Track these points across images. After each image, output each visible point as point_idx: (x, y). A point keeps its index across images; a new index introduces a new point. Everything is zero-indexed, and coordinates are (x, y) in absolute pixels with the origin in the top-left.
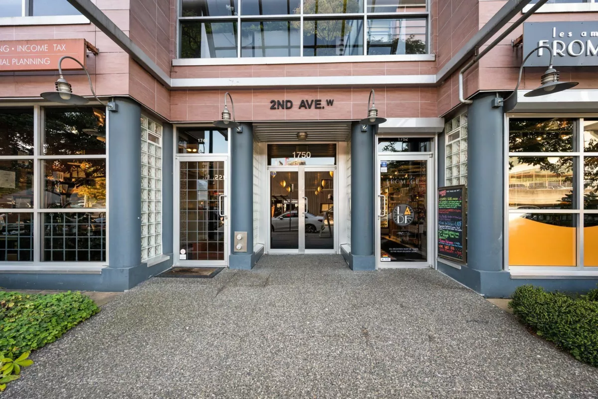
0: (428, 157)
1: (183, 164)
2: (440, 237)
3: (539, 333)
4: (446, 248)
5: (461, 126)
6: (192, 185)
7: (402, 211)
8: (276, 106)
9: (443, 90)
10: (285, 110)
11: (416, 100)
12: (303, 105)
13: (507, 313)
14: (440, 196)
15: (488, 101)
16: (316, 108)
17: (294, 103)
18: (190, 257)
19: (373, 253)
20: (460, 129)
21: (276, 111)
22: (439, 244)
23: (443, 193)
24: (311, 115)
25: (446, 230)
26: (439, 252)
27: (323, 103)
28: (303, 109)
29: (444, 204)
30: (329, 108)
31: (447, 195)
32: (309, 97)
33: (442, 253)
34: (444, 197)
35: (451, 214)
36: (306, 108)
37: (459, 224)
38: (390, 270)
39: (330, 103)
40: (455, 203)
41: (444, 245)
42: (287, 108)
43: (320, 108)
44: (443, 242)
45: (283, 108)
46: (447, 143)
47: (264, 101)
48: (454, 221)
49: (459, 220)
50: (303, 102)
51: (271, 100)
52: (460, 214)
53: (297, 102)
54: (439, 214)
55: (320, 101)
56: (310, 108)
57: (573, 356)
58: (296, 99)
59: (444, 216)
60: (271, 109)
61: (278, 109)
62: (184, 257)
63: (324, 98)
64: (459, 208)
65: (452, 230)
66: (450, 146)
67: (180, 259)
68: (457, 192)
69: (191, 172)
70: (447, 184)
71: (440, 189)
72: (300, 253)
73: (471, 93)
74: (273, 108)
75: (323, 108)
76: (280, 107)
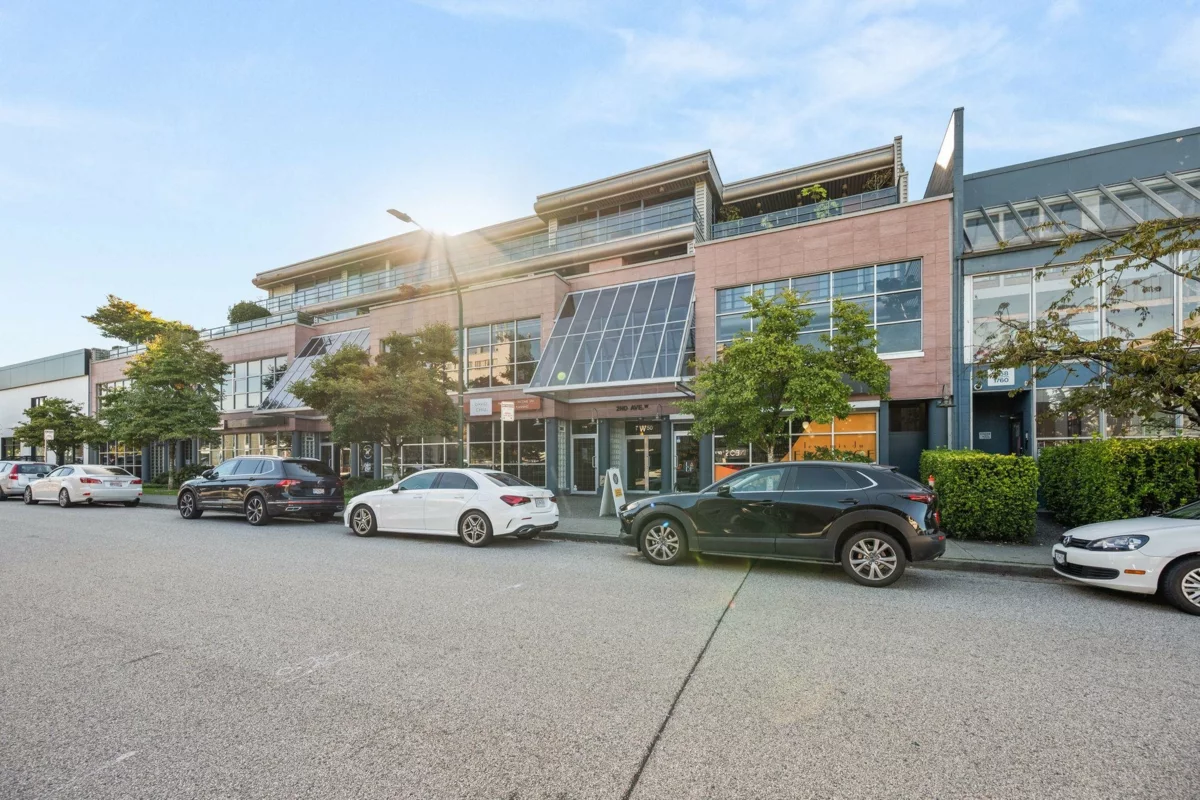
1: (575, 440)
6: (580, 451)
18: (579, 490)
53: (629, 407)
62: (576, 489)
67: (574, 489)
69: (579, 444)
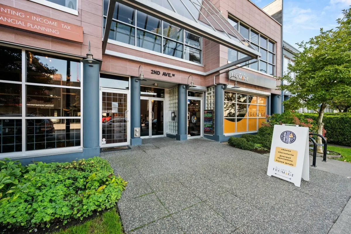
0: (201, 99)
2: (205, 127)
3: (236, 146)
4: (207, 130)
5: (212, 91)
7: (194, 118)
8: (153, 73)
9: (207, 78)
10: (157, 75)
11: (199, 79)
12: (164, 74)
13: (227, 145)
14: (205, 113)
15: (221, 86)
16: (169, 76)
17: (160, 73)
19: (186, 134)
20: (211, 92)
21: (153, 75)
22: (204, 129)
23: (206, 112)
24: (166, 79)
25: (207, 124)
26: (204, 132)
27: (171, 75)
28: (164, 76)
29: (206, 115)
30: (173, 77)
31: (207, 113)
32: (166, 72)
33: (205, 132)
34: (206, 113)
35: (208, 119)
36: (165, 76)
37: (211, 122)
38: (191, 139)
39: (174, 75)
40: (210, 115)
41: (206, 129)
42: (158, 74)
43: (170, 77)
44: (206, 128)
45: (156, 74)
46: (206, 95)
47: (149, 69)
48: (210, 121)
49: (211, 121)
50: (164, 73)
51: (151, 70)
52: (212, 119)
53: (162, 73)
54: (204, 119)
55: (170, 74)
56: (166, 76)
57: (242, 149)
58: (162, 71)
59: (206, 119)
60: (151, 73)
61: (154, 74)
62: (105, 142)
63: (172, 73)
64: (211, 117)
65: (209, 124)
66: (208, 97)
68: (211, 112)
70: (206, 109)
71: (205, 110)
72: (150, 137)
73: (217, 82)
74: (152, 73)
75: (171, 77)
76: (155, 73)
